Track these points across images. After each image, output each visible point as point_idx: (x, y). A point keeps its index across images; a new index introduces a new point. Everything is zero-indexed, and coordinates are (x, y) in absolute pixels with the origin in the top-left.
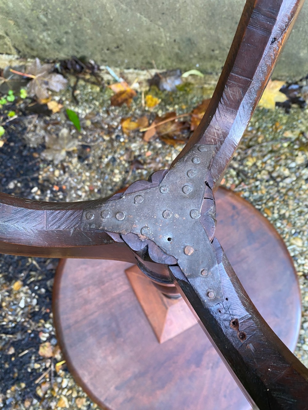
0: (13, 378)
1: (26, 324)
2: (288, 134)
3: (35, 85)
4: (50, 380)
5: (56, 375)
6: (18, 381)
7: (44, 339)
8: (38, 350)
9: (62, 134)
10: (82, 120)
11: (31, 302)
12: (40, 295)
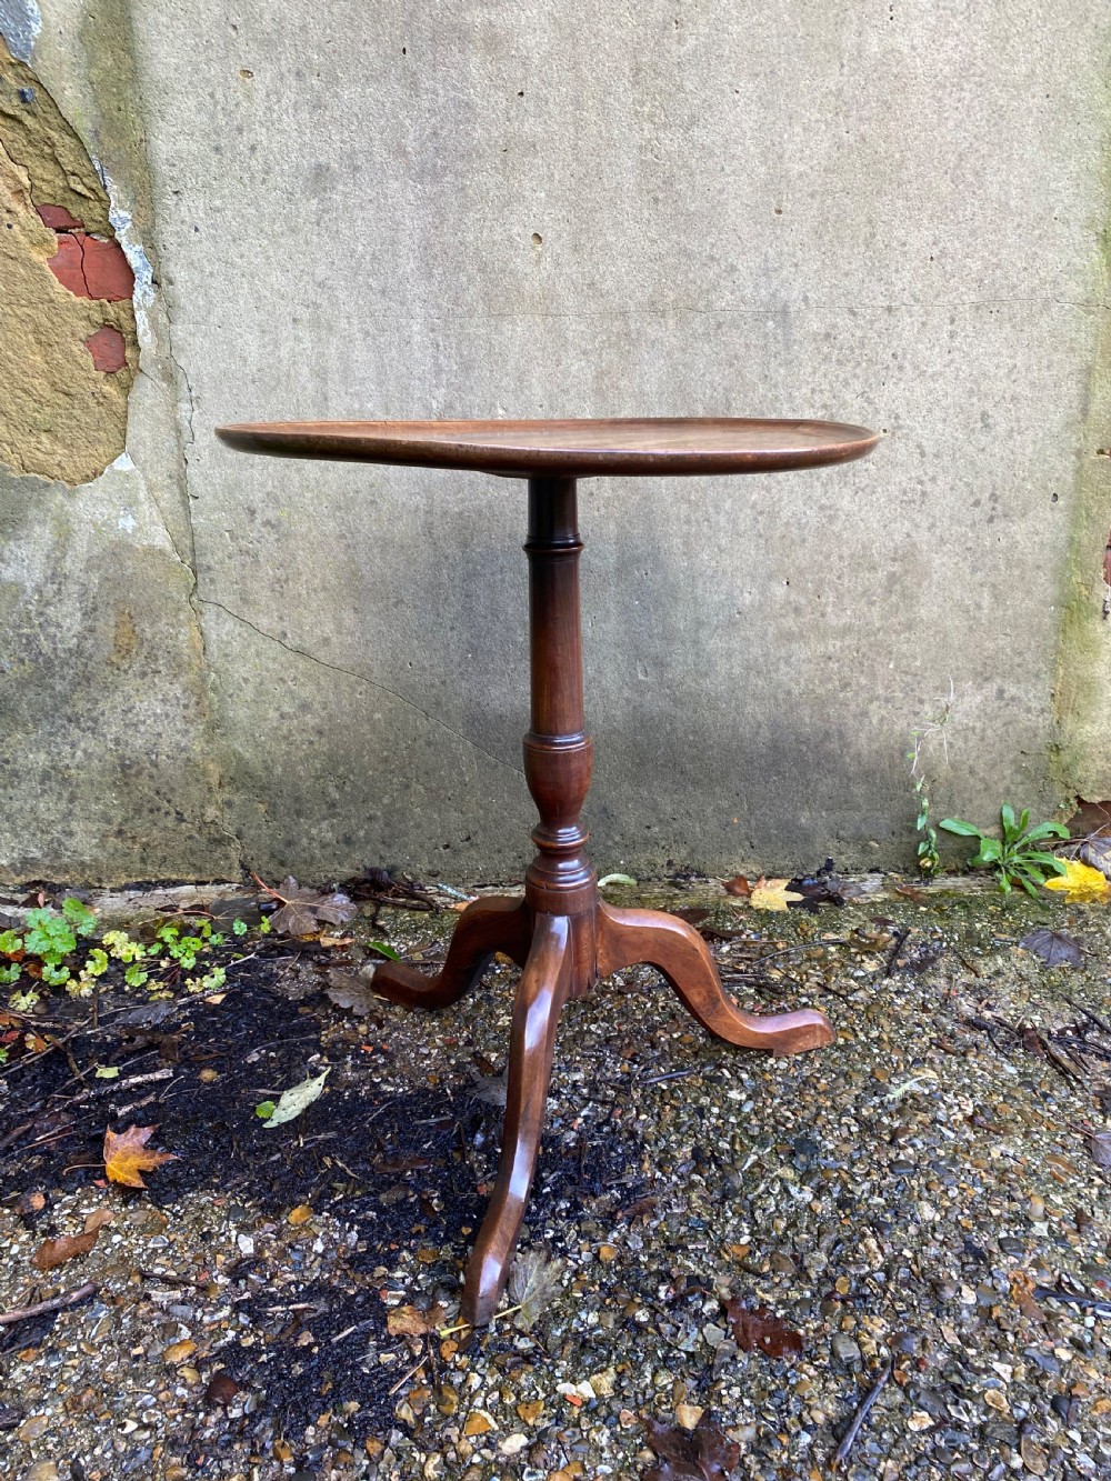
0: (318, 1395)
1: (335, 1282)
2: (831, 936)
3: (288, 913)
4: (431, 1381)
5: (443, 1368)
6: (334, 1400)
7: (396, 1302)
8: (385, 1323)
9: (365, 974)
10: (401, 954)
11: (345, 1240)
12: (363, 1224)
